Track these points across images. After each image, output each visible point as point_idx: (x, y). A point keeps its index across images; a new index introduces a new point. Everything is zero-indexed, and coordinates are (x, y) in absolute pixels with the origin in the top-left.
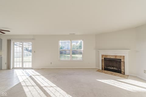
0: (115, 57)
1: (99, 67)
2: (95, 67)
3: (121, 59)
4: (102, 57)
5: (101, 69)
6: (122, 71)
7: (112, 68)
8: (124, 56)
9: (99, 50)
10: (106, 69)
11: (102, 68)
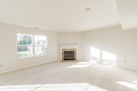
0: (71, 50)
1: (60, 59)
2: (57, 60)
3: (74, 51)
4: (62, 51)
5: (61, 60)
6: (75, 58)
7: (69, 58)
8: (76, 49)
9: (60, 46)
10: (65, 60)
11: (63, 59)
